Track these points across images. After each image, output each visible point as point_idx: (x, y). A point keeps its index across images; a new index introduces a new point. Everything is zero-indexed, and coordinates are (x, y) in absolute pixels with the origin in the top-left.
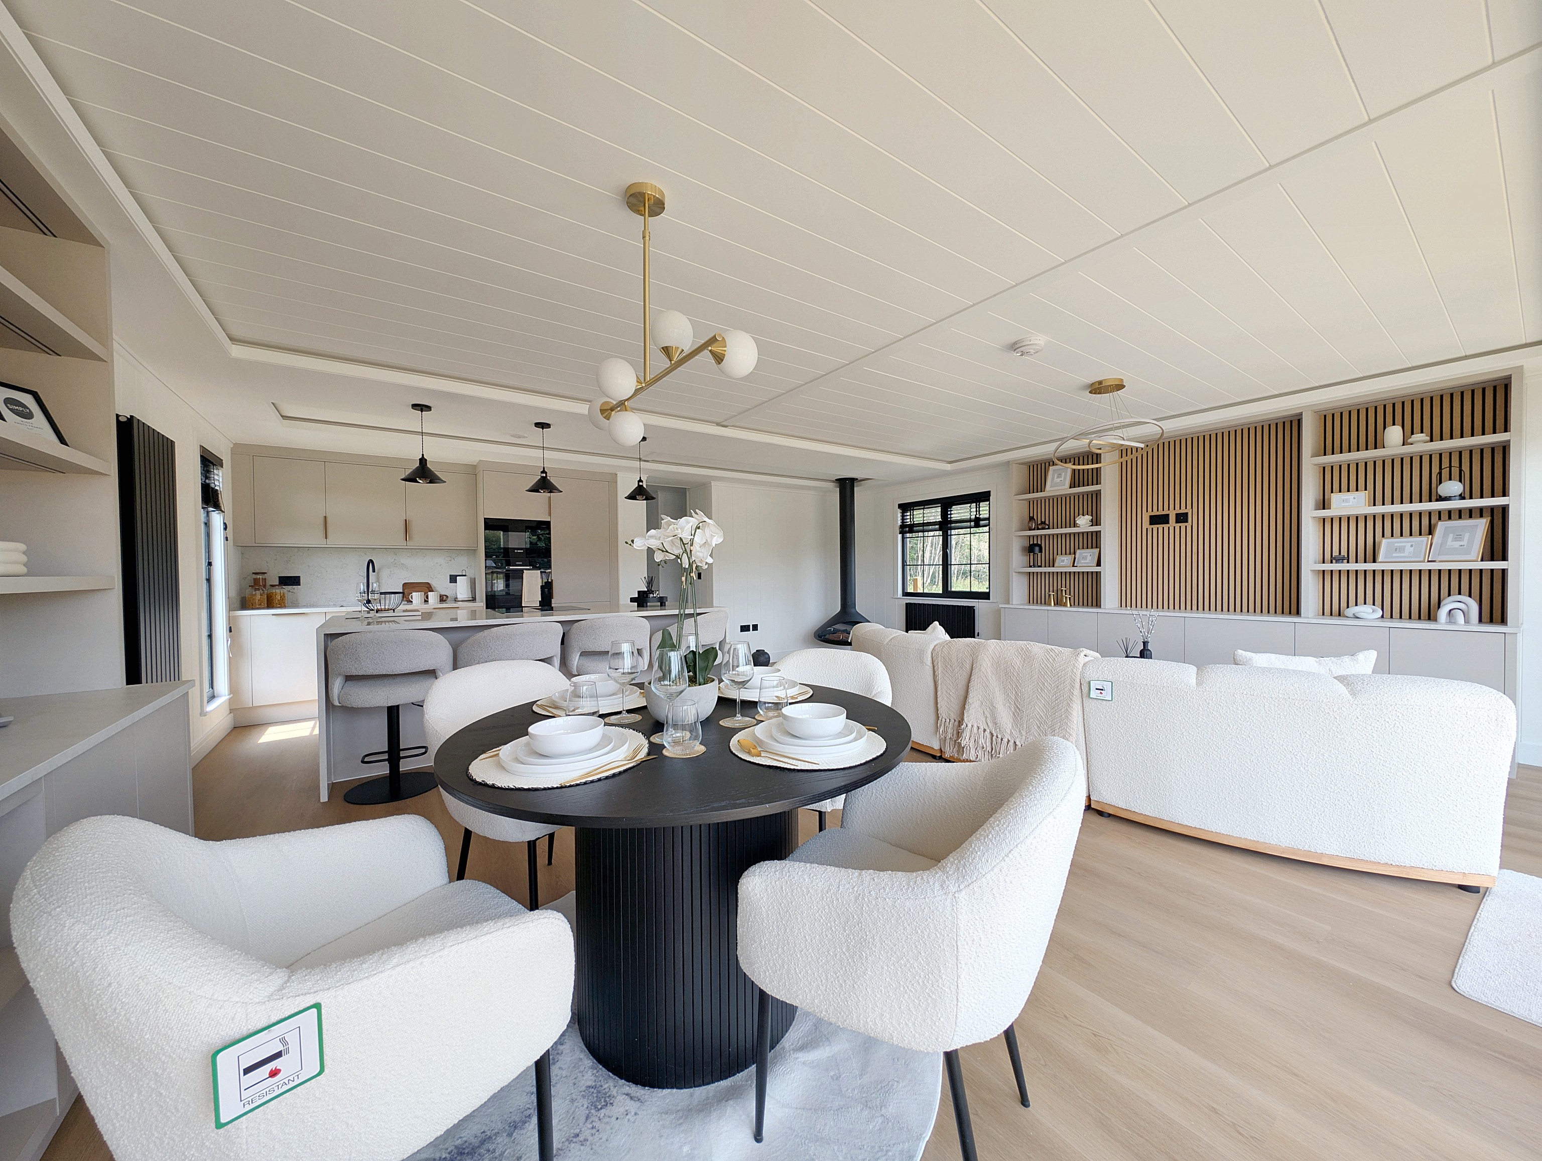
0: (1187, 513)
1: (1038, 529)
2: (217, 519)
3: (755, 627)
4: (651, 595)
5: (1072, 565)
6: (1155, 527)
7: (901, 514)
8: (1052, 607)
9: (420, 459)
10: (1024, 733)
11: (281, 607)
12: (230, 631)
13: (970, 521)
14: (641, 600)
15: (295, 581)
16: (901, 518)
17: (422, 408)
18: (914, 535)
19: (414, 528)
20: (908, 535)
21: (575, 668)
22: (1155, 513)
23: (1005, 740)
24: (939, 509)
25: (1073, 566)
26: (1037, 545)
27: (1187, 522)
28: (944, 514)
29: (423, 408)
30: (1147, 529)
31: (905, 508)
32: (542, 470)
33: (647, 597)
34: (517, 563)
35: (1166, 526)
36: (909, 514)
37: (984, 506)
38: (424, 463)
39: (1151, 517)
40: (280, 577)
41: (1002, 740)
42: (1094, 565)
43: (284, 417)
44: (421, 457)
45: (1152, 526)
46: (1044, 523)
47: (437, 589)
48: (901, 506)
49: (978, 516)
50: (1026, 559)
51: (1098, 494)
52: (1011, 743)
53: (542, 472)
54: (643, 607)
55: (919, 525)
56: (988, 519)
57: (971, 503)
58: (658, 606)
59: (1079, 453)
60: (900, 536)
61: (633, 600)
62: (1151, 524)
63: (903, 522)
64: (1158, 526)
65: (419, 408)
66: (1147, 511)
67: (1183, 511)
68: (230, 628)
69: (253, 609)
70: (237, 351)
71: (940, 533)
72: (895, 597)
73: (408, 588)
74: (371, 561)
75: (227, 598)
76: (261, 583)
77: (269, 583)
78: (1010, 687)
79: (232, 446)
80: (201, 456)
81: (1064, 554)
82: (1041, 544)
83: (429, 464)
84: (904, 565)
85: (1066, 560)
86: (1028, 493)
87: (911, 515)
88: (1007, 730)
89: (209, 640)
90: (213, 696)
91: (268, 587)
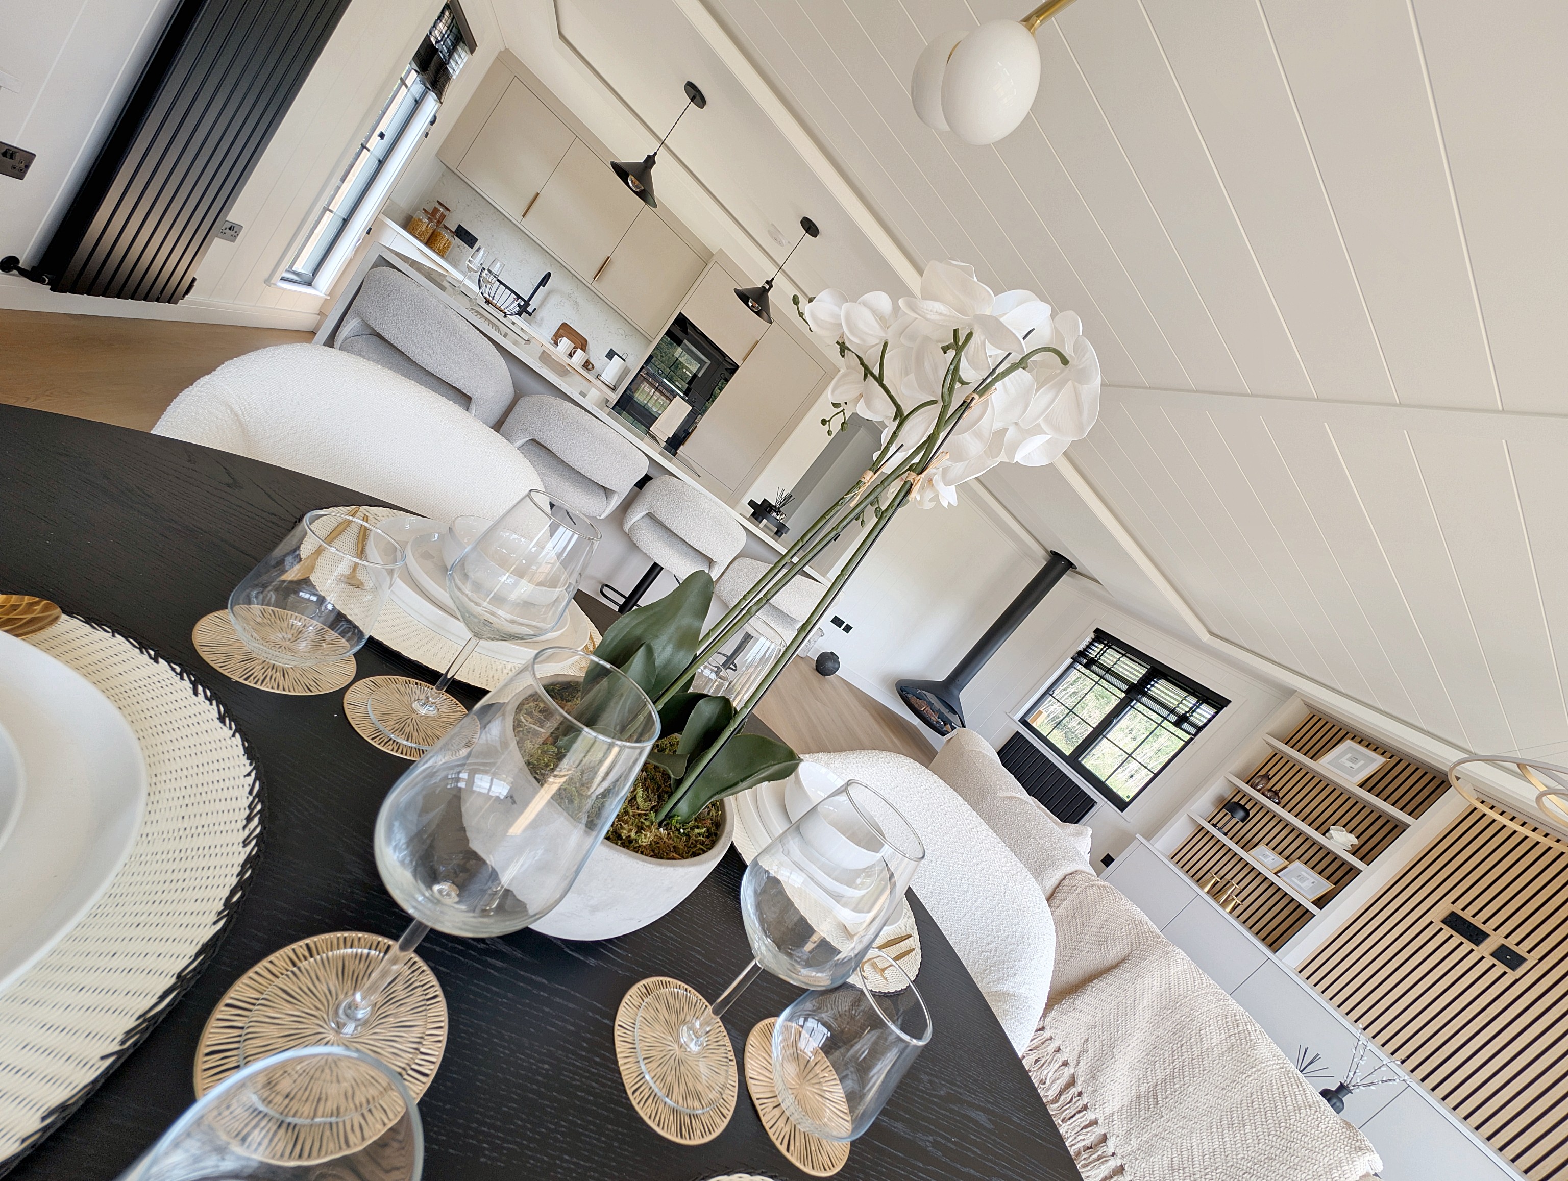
0: (1524, 960)
1: (1263, 794)
2: (431, 104)
3: (848, 629)
4: (775, 514)
5: (1275, 871)
6: (1447, 931)
7: (1091, 640)
8: (1203, 893)
9: (649, 156)
10: (1135, 1143)
11: (438, 254)
12: (368, 233)
13: (1172, 711)
14: (761, 511)
15: (467, 238)
16: (1088, 644)
17: (696, 95)
18: (1087, 672)
19: (612, 272)
20: (1079, 667)
21: (630, 523)
22: (1467, 915)
23: (1090, 1116)
24: (1144, 671)
25: (1276, 874)
26: (1243, 808)
27: (1513, 969)
28: (1146, 680)
29: (698, 97)
30: (1431, 923)
31: (1100, 636)
32: (770, 279)
33: (769, 512)
34: (677, 383)
35: (1468, 945)
36: (1101, 646)
37: (1205, 712)
38: (649, 164)
39: (1453, 914)
40: (459, 226)
41: (1085, 1108)
42: (1309, 898)
43: (561, 35)
44: (652, 154)
45: (1444, 926)
46: (1276, 793)
47: (590, 353)
48: (1098, 631)
49: (1188, 715)
50: (1212, 810)
51: (1399, 826)
52: (1098, 1131)
53: (767, 282)
54: (757, 519)
55: (1102, 667)
56: (1199, 729)
57: (1190, 693)
58: (772, 531)
59: (1415, 759)
60: (1070, 661)
61: (752, 503)
62: (1443, 922)
63: (1085, 650)
64: (1454, 933)
65: (693, 92)
66: (1453, 903)
67: (1522, 950)
68: (370, 229)
69: (411, 233)
71: (1123, 695)
72: (1010, 715)
73: (565, 330)
74: (549, 275)
75: (389, 197)
76: (438, 216)
77: (446, 222)
78: (1167, 1056)
79: (502, 50)
80: (447, 6)
81: (1273, 849)
82: (1252, 813)
83: (653, 171)
84: (1048, 692)
85: (1270, 859)
86: (1286, 744)
87: (1102, 650)
88: (1106, 1105)
89: (339, 222)
90: (309, 284)
91: (441, 225)
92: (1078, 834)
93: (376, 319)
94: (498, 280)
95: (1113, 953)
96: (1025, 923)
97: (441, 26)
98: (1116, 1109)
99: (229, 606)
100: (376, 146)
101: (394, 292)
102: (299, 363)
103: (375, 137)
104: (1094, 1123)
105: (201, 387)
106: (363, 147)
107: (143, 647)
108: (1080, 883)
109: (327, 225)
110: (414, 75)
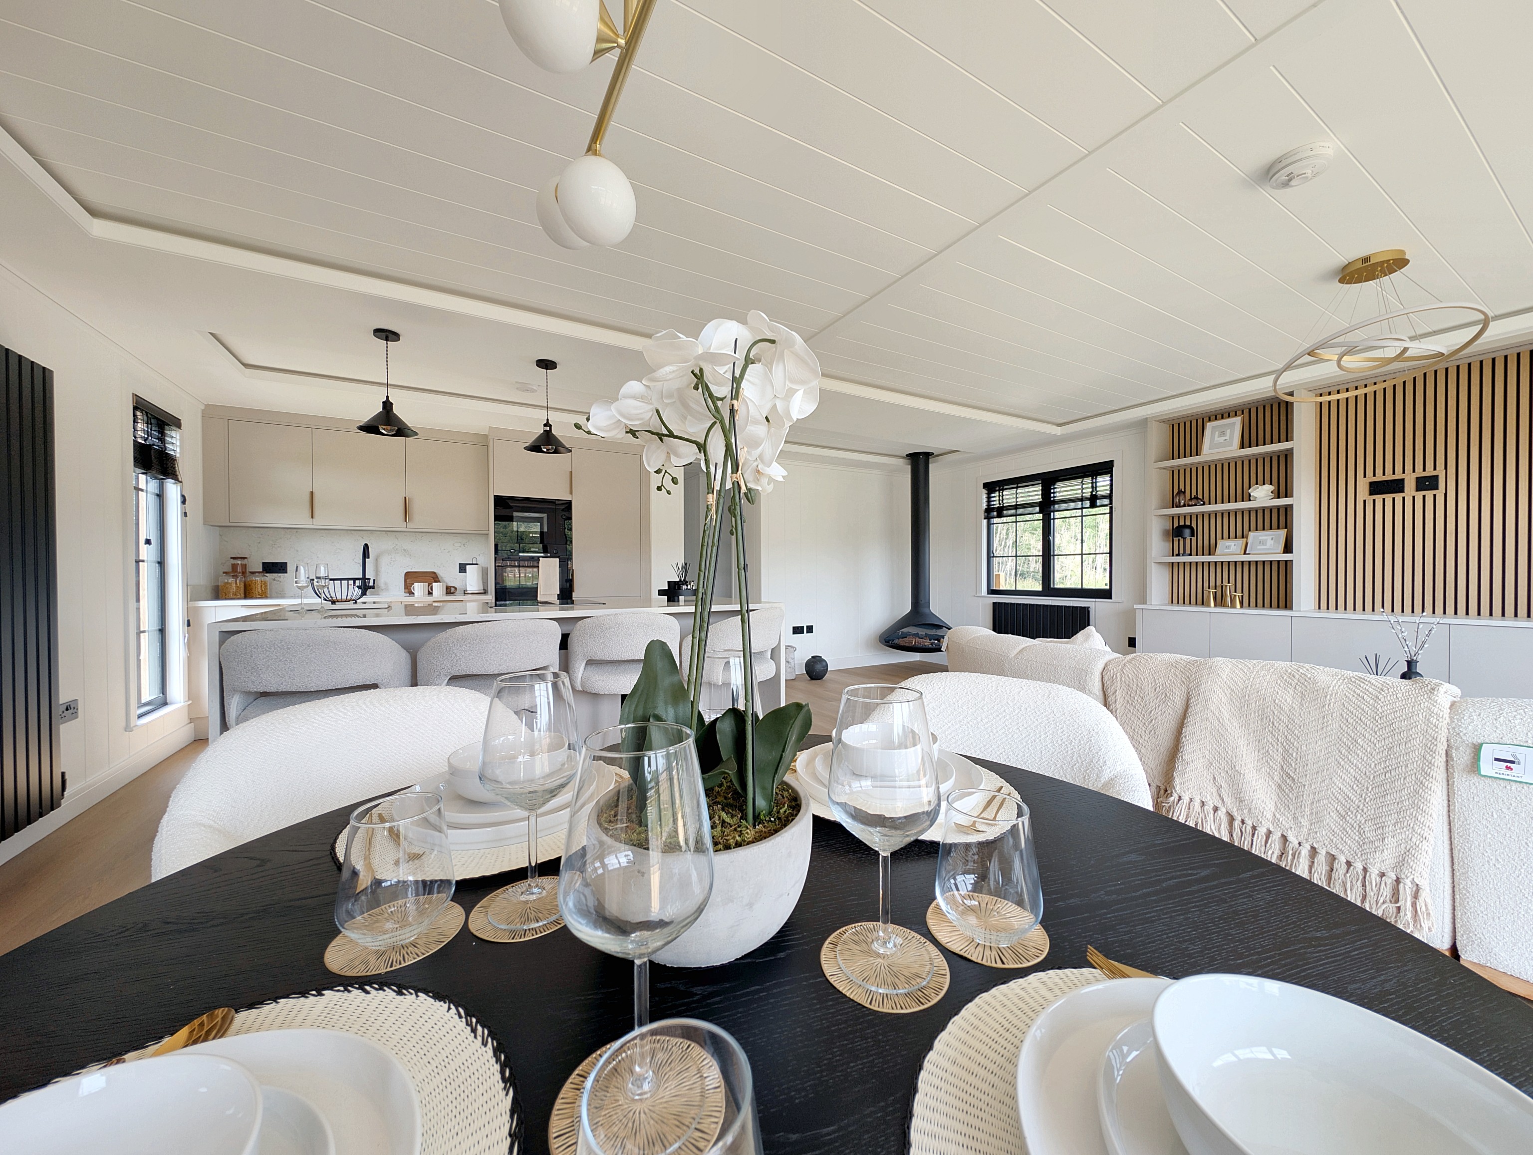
0: (1437, 477)
1: (1189, 506)
2: (172, 490)
3: (810, 629)
4: (685, 587)
5: (1243, 552)
6: (1379, 498)
7: (987, 496)
8: (1212, 608)
9: (384, 403)
10: (1305, 822)
11: (261, 598)
12: (189, 625)
13: (1082, 499)
14: (672, 592)
15: (279, 568)
16: (987, 500)
17: (387, 335)
18: (1004, 519)
19: (416, 507)
20: (996, 520)
21: (579, 681)
22: (1379, 477)
23: (1262, 831)
24: (1040, 487)
25: (1245, 553)
26: (1185, 526)
27: (1437, 488)
28: (1046, 492)
29: (390, 336)
30: (1365, 501)
31: (991, 487)
32: (545, 422)
33: (679, 588)
34: (532, 550)
35: (1398, 497)
36: (997, 494)
37: (1103, 482)
38: (388, 408)
39: (1371, 484)
40: (263, 563)
41: (1254, 828)
42: (1279, 551)
43: (246, 365)
44: (385, 399)
45: (1374, 497)
46: (1196, 498)
47: (445, 579)
48: (986, 485)
49: (1094, 493)
50: (1167, 546)
51: (1287, 456)
52: (1276, 837)
53: (545, 425)
54: (674, 601)
55: (1010, 508)
56: (1110, 497)
57: (1083, 477)
59: (1257, 401)
60: (985, 522)
61: (661, 593)
62: (1371, 494)
63: (989, 505)
64: (1384, 496)
65: (384, 334)
66: (1365, 476)
67: (1430, 472)
68: (188, 621)
69: (226, 599)
70: (100, 228)
71: (1040, 516)
72: (978, 595)
73: (411, 578)
74: (366, 546)
75: (187, 585)
76: (239, 570)
77: (249, 569)
78: (1271, 740)
79: (203, 408)
80: (135, 408)
81: (1229, 538)
82: (1194, 525)
83: (396, 410)
84: (990, 556)
85: (1233, 546)
86: (1173, 459)
87: (999, 496)
88: (1265, 813)
89: (156, 636)
90: (165, 703)
91: (248, 574)
92: (1088, 637)
93: (253, 683)
94: (331, 580)
95: (1178, 701)
96: (1083, 721)
97: (140, 426)
98: (1273, 809)
99: (341, 928)
100: (147, 553)
101: (254, 650)
102: (231, 750)
103: (143, 547)
104: (1269, 833)
105: (167, 827)
106: (138, 562)
107: (304, 994)
108: (1115, 670)
109: (148, 646)
110: (142, 478)
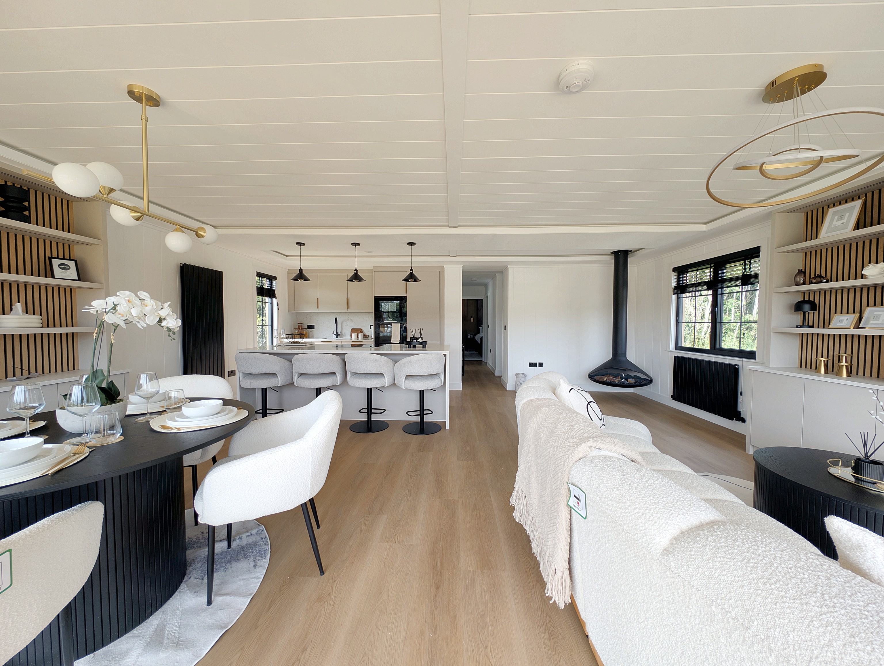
1: (811, 283)
2: (274, 300)
3: (541, 365)
4: (415, 341)
5: (856, 327)
7: (676, 277)
8: (822, 377)
15: (311, 327)
16: (676, 280)
17: (300, 244)
18: (688, 295)
19: (350, 303)
20: (682, 295)
24: (710, 270)
26: (809, 302)
28: (716, 274)
31: (681, 271)
33: (412, 341)
36: (683, 276)
37: (755, 262)
40: (307, 325)
43: (287, 256)
46: (820, 276)
48: (674, 270)
49: (745, 274)
55: (692, 285)
56: (757, 276)
60: (674, 297)
63: (677, 284)
71: (710, 292)
72: (667, 350)
74: (336, 318)
76: (299, 327)
77: (303, 327)
81: (848, 313)
82: (817, 301)
84: (678, 322)
85: (845, 320)
86: (806, 241)
87: (685, 277)
91: (302, 329)
